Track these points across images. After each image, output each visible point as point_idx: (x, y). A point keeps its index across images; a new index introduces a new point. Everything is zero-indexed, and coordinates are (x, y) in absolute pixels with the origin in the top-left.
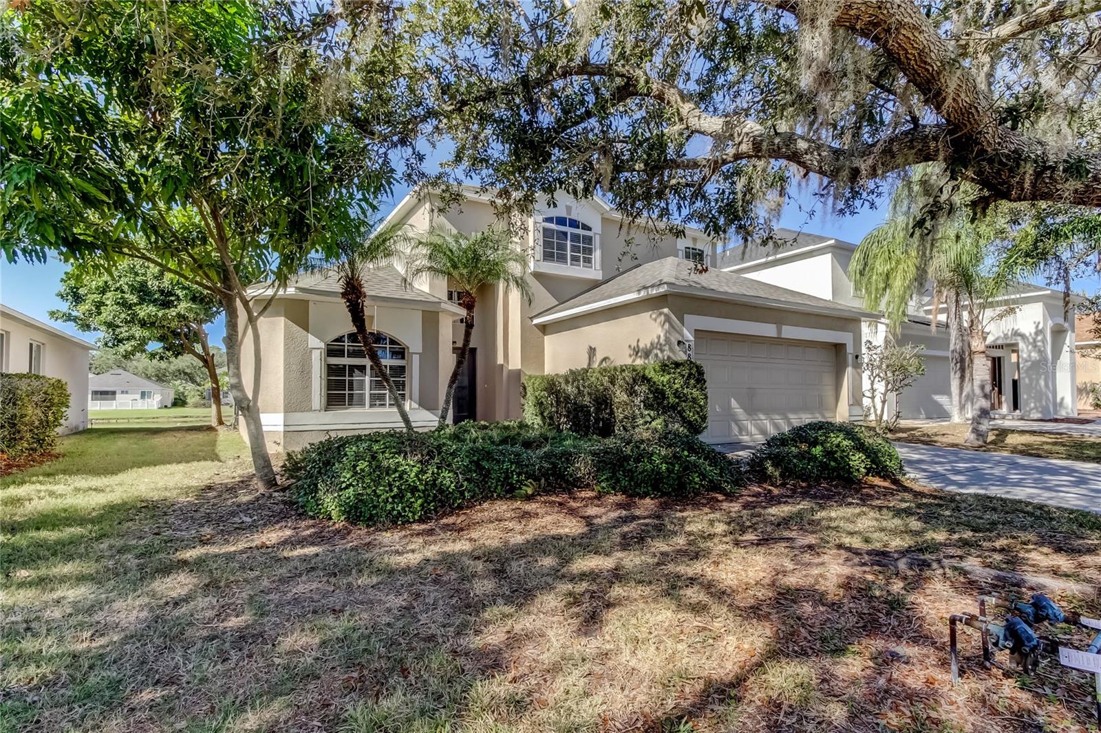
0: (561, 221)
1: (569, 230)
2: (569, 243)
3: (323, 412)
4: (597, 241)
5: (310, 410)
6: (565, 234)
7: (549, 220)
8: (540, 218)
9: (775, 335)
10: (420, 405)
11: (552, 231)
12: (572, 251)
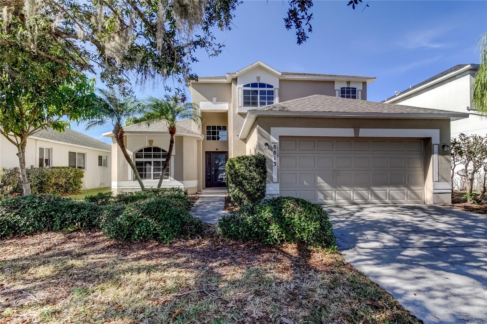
0: (254, 85)
1: (259, 89)
2: (259, 96)
3: (133, 181)
4: (276, 93)
5: (128, 180)
6: (257, 91)
7: (248, 86)
8: (242, 86)
9: (353, 135)
10: (174, 178)
11: (249, 91)
12: (261, 99)
